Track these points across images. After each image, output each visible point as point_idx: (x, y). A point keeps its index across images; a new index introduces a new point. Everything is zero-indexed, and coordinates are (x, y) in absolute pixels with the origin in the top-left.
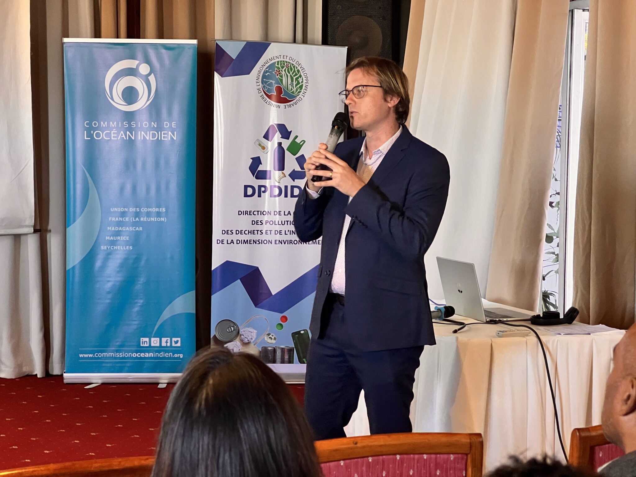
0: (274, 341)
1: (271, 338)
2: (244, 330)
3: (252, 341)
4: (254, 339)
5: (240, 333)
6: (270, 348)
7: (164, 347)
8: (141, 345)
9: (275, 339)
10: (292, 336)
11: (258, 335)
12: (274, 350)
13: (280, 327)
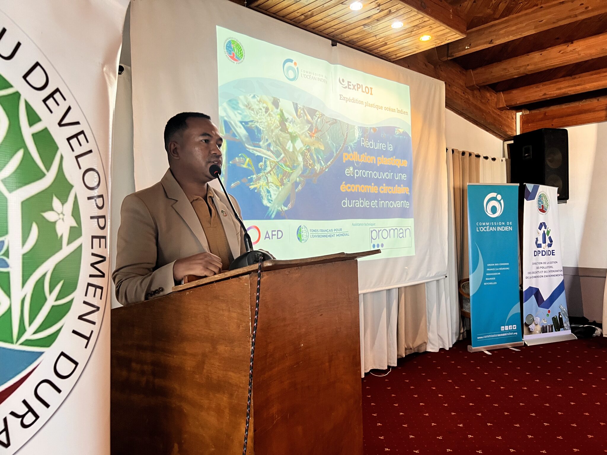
0: (546, 322)
1: (545, 321)
2: (535, 318)
3: (538, 323)
4: (539, 322)
5: (534, 320)
6: (545, 326)
7: (510, 330)
8: (502, 330)
9: (546, 321)
10: (552, 319)
11: (541, 320)
12: (546, 326)
13: (548, 315)
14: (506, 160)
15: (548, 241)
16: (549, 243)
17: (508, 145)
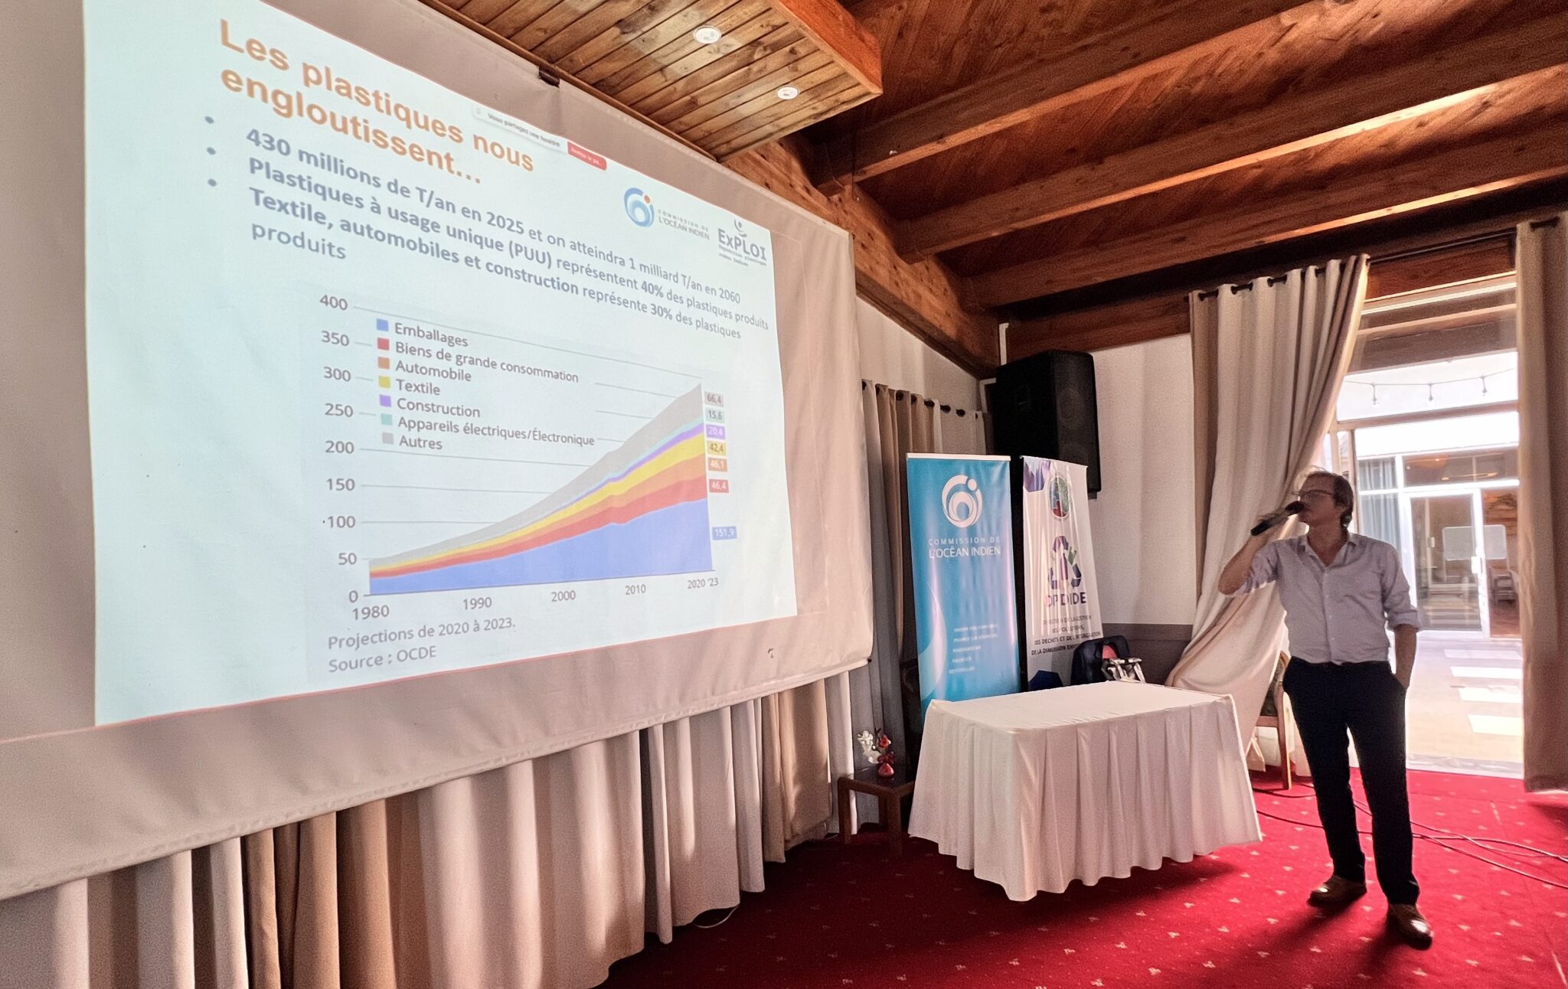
14: (984, 416)
15: (1073, 576)
16: (1075, 578)
17: (987, 387)
